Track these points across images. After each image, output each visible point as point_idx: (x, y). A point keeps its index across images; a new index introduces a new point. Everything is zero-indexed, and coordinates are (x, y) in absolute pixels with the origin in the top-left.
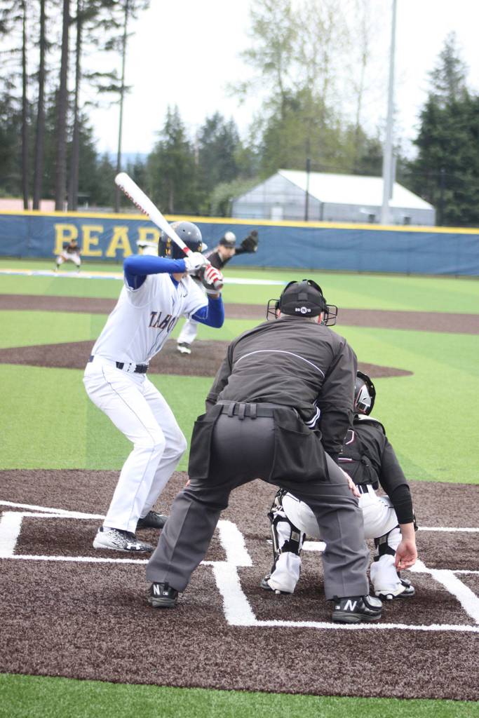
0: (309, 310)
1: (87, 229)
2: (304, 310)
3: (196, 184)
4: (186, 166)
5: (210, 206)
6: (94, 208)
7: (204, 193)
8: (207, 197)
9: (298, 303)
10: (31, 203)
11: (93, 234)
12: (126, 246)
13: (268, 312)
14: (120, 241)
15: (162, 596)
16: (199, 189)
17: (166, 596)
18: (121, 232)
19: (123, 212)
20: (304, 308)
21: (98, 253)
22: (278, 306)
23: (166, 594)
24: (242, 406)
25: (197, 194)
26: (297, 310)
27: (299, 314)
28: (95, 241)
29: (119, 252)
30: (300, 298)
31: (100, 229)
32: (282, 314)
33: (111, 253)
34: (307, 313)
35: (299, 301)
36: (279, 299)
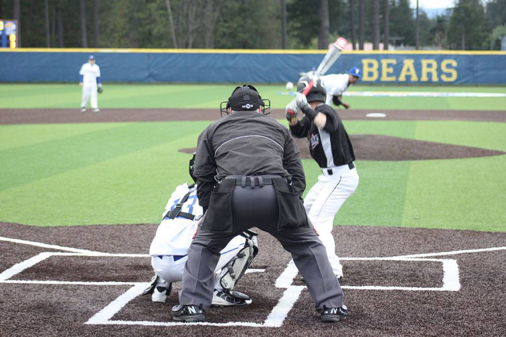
0: (252, 106)
1: (385, 62)
2: (248, 106)
3: (480, 28)
4: (473, 15)
5: (489, 43)
6: (408, 47)
7: (486, 33)
8: (488, 36)
9: (243, 103)
10: (357, 45)
11: (389, 65)
12: (413, 72)
13: (221, 111)
14: (408, 70)
15: (198, 314)
16: (483, 31)
17: (200, 314)
18: (409, 64)
19: (422, 49)
20: (248, 105)
21: (393, 79)
22: (228, 107)
23: (201, 312)
24: (252, 178)
25: (482, 34)
26: (243, 107)
27: (246, 109)
28: (391, 70)
29: (408, 77)
30: (245, 99)
31: (394, 62)
32: (233, 111)
33: (402, 78)
34: (251, 108)
35: (243, 101)
36: (228, 101)
